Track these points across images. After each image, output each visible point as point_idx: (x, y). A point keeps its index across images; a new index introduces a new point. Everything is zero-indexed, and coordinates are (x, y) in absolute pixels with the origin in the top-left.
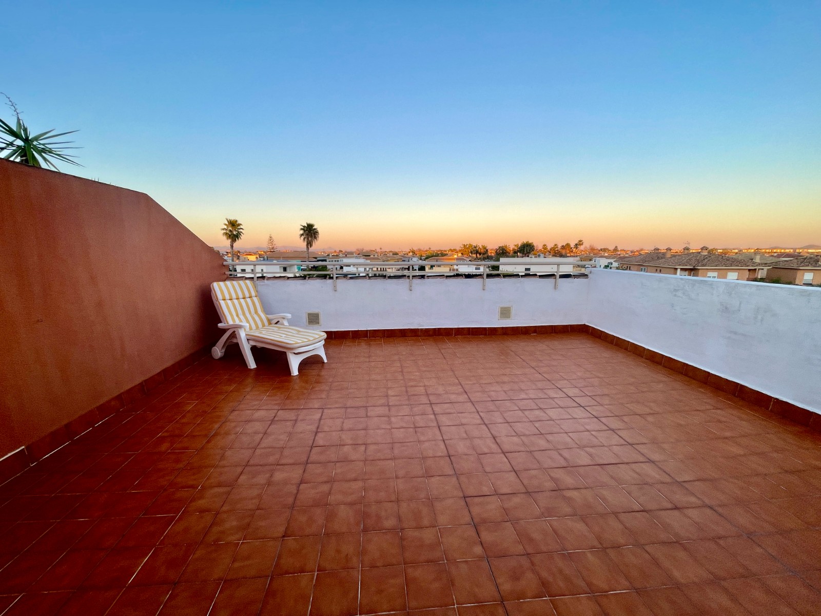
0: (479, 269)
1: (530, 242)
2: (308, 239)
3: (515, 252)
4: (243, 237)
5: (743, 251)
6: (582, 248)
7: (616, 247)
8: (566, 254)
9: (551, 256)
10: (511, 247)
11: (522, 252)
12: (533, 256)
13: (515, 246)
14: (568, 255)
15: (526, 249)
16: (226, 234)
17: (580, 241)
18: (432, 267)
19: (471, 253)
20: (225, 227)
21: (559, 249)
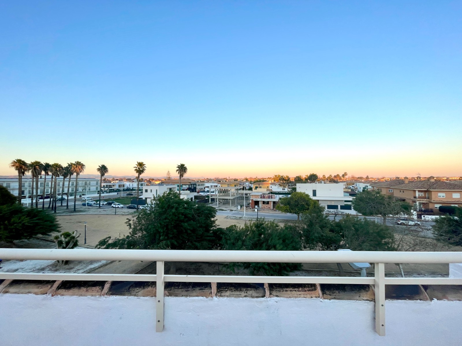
0: (284, 189)
1: (315, 174)
2: (181, 172)
3: (306, 179)
4: (145, 172)
5: (450, 178)
6: (346, 177)
7: (368, 176)
8: (337, 180)
9: (328, 182)
10: (304, 176)
11: (310, 179)
12: (317, 182)
13: (306, 176)
14: (339, 181)
15: (313, 178)
16: (136, 170)
17: (345, 173)
18: (256, 188)
19: (280, 180)
20: (136, 166)
21: (333, 177)
